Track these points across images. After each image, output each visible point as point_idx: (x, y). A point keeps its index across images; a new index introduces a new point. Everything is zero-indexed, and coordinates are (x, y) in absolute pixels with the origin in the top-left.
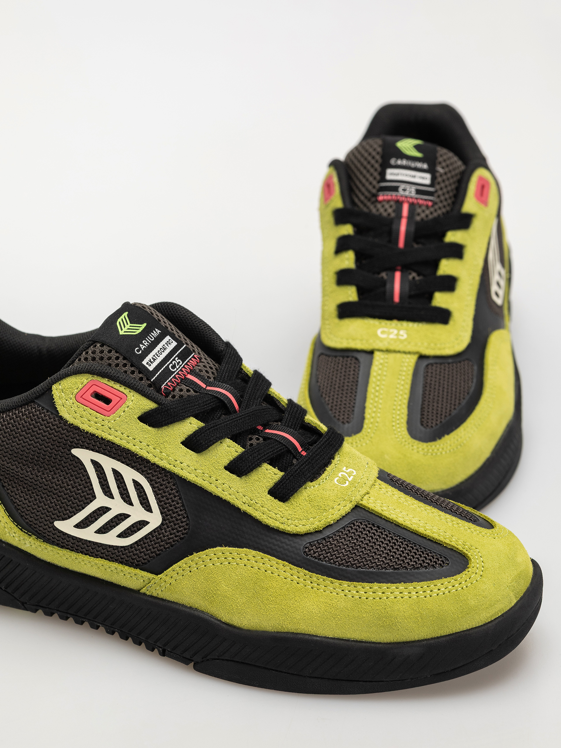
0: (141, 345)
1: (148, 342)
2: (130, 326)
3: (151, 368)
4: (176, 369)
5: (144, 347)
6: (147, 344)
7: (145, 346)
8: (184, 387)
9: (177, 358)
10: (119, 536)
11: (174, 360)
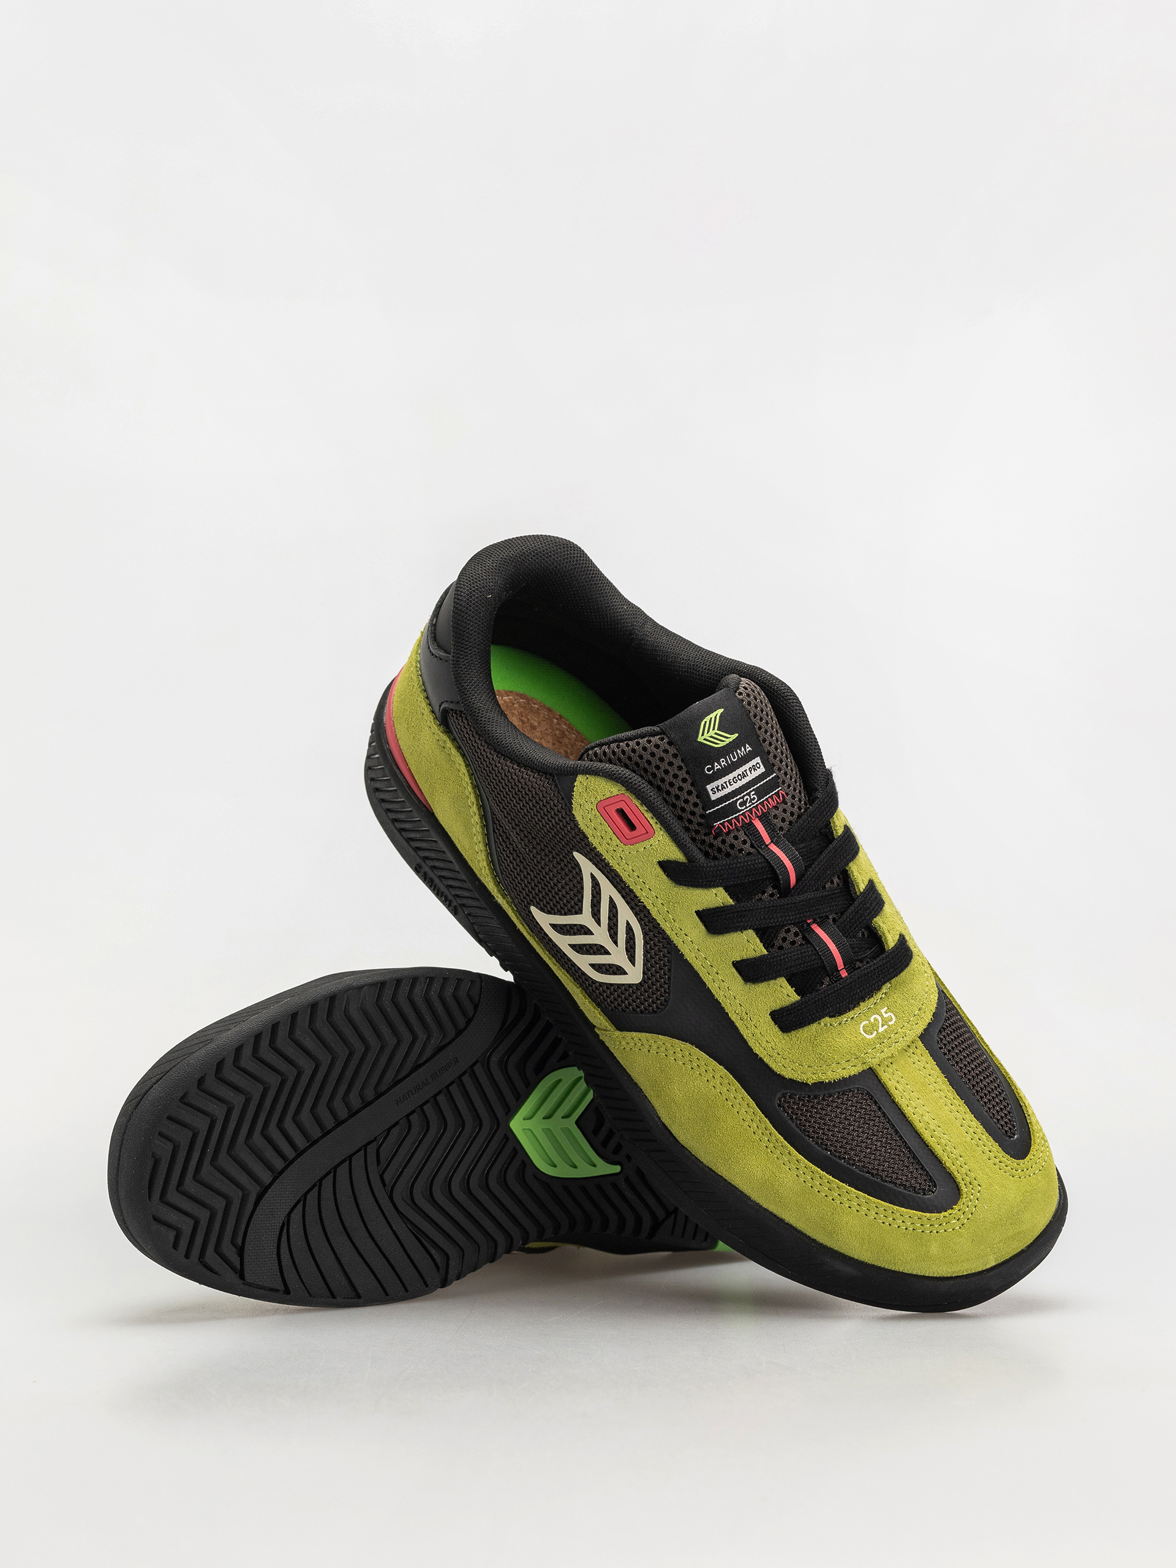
0: (716, 764)
1: (727, 762)
2: (716, 734)
3: (713, 797)
4: (745, 807)
5: (719, 767)
6: (724, 765)
7: (721, 766)
8: (742, 836)
9: (753, 792)
10: (593, 966)
11: (748, 794)
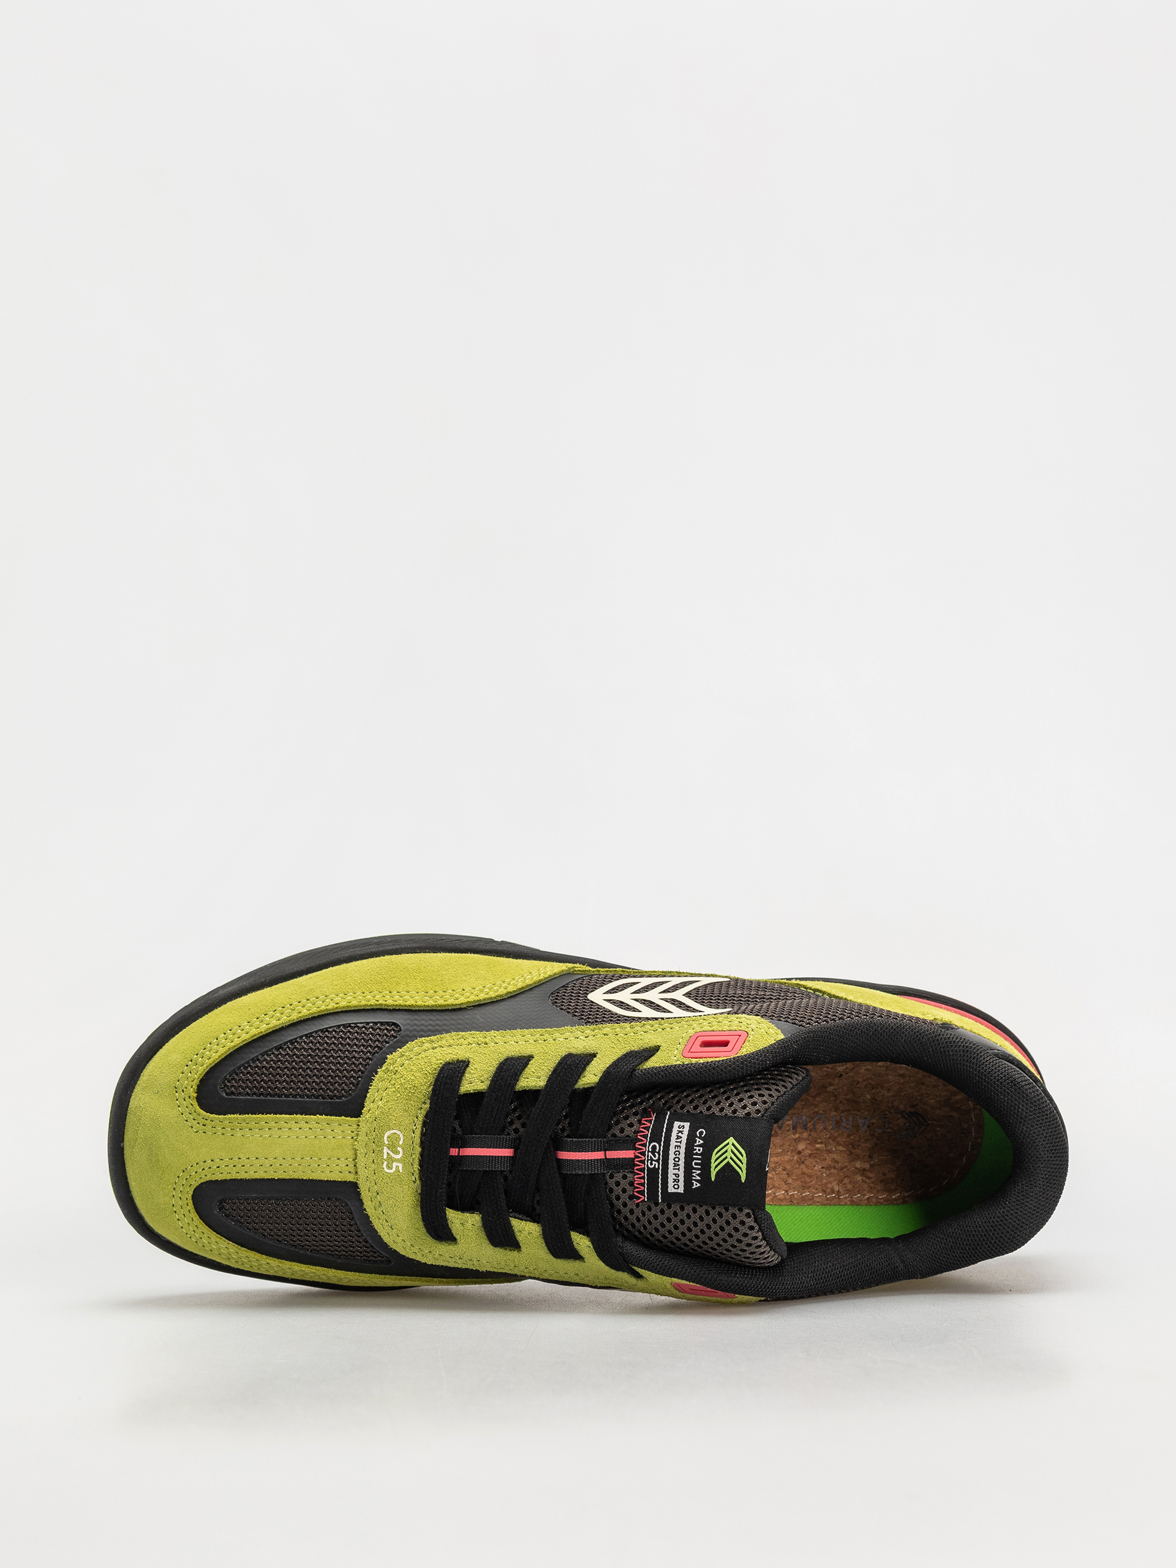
0: (702, 1142)
3: (677, 1124)
4: (650, 1150)
5: (697, 1143)
6: (696, 1150)
7: (697, 1147)
11: (658, 1161)
